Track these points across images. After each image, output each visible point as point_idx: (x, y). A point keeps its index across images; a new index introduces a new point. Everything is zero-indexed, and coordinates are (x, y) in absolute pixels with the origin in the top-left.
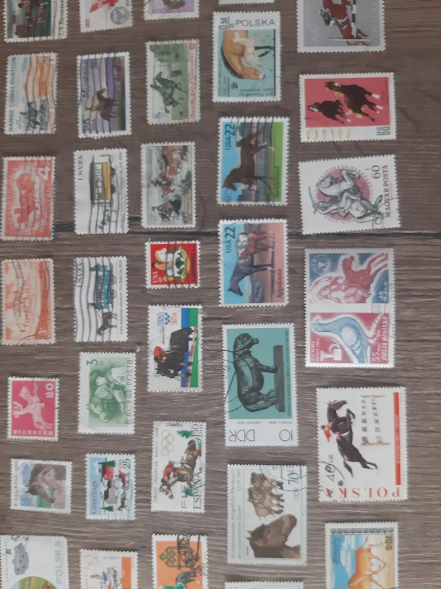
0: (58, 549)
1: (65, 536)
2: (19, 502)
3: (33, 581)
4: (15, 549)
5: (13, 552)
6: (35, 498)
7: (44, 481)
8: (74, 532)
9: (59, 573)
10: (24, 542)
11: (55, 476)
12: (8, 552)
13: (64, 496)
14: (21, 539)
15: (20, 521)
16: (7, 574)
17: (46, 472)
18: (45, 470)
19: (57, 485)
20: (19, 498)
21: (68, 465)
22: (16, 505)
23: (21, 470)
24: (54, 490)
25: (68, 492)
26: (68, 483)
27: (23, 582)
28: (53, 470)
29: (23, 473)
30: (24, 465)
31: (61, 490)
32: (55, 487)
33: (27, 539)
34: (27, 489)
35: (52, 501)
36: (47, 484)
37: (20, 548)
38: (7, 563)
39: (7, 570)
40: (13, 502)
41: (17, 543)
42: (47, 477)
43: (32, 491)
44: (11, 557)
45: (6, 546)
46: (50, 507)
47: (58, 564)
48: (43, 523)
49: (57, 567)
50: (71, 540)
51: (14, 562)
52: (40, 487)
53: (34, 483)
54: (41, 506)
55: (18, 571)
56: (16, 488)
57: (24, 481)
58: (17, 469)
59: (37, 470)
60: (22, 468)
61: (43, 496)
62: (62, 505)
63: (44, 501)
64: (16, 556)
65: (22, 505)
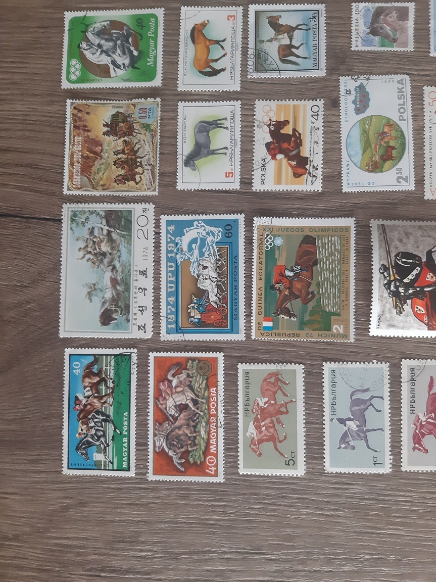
0: (400, 86)
1: (407, 74)
2: (359, 43)
3: (374, 120)
4: (355, 90)
5: (353, 92)
6: (377, 38)
7: (386, 22)
8: (417, 70)
9: (402, 110)
10: (365, 82)
11: (397, 17)
12: (348, 92)
13: (407, 37)
14: (362, 80)
15: (361, 62)
16: (346, 114)
17: (388, 15)
18: (387, 12)
19: (399, 25)
20: (360, 39)
21: (411, 6)
22: (356, 46)
23: (361, 14)
24: (396, 31)
25: (411, 32)
26: (410, 23)
27: (363, 121)
28: (395, 12)
29: (365, 16)
30: (366, 8)
31: (403, 30)
32: (397, 27)
33: (368, 79)
34: (368, 30)
35: (394, 40)
36: (389, 25)
37: (361, 88)
38: (346, 103)
39: (346, 110)
40: (354, 43)
41: (358, 84)
42: (388, 19)
43: (374, 32)
44: (352, 98)
45: (345, 86)
46: (393, 47)
47: (401, 102)
48: (384, 63)
49: (399, 105)
50: (414, 78)
51: (354, 102)
52: (382, 28)
53: (376, 25)
54: (383, 46)
55: (358, 111)
56: (356, 30)
57: (365, 23)
58: (357, 13)
59: (378, 13)
60: (363, 11)
61: (386, 36)
62: (405, 44)
63: (386, 41)
64: (356, 97)
65: (363, 46)
